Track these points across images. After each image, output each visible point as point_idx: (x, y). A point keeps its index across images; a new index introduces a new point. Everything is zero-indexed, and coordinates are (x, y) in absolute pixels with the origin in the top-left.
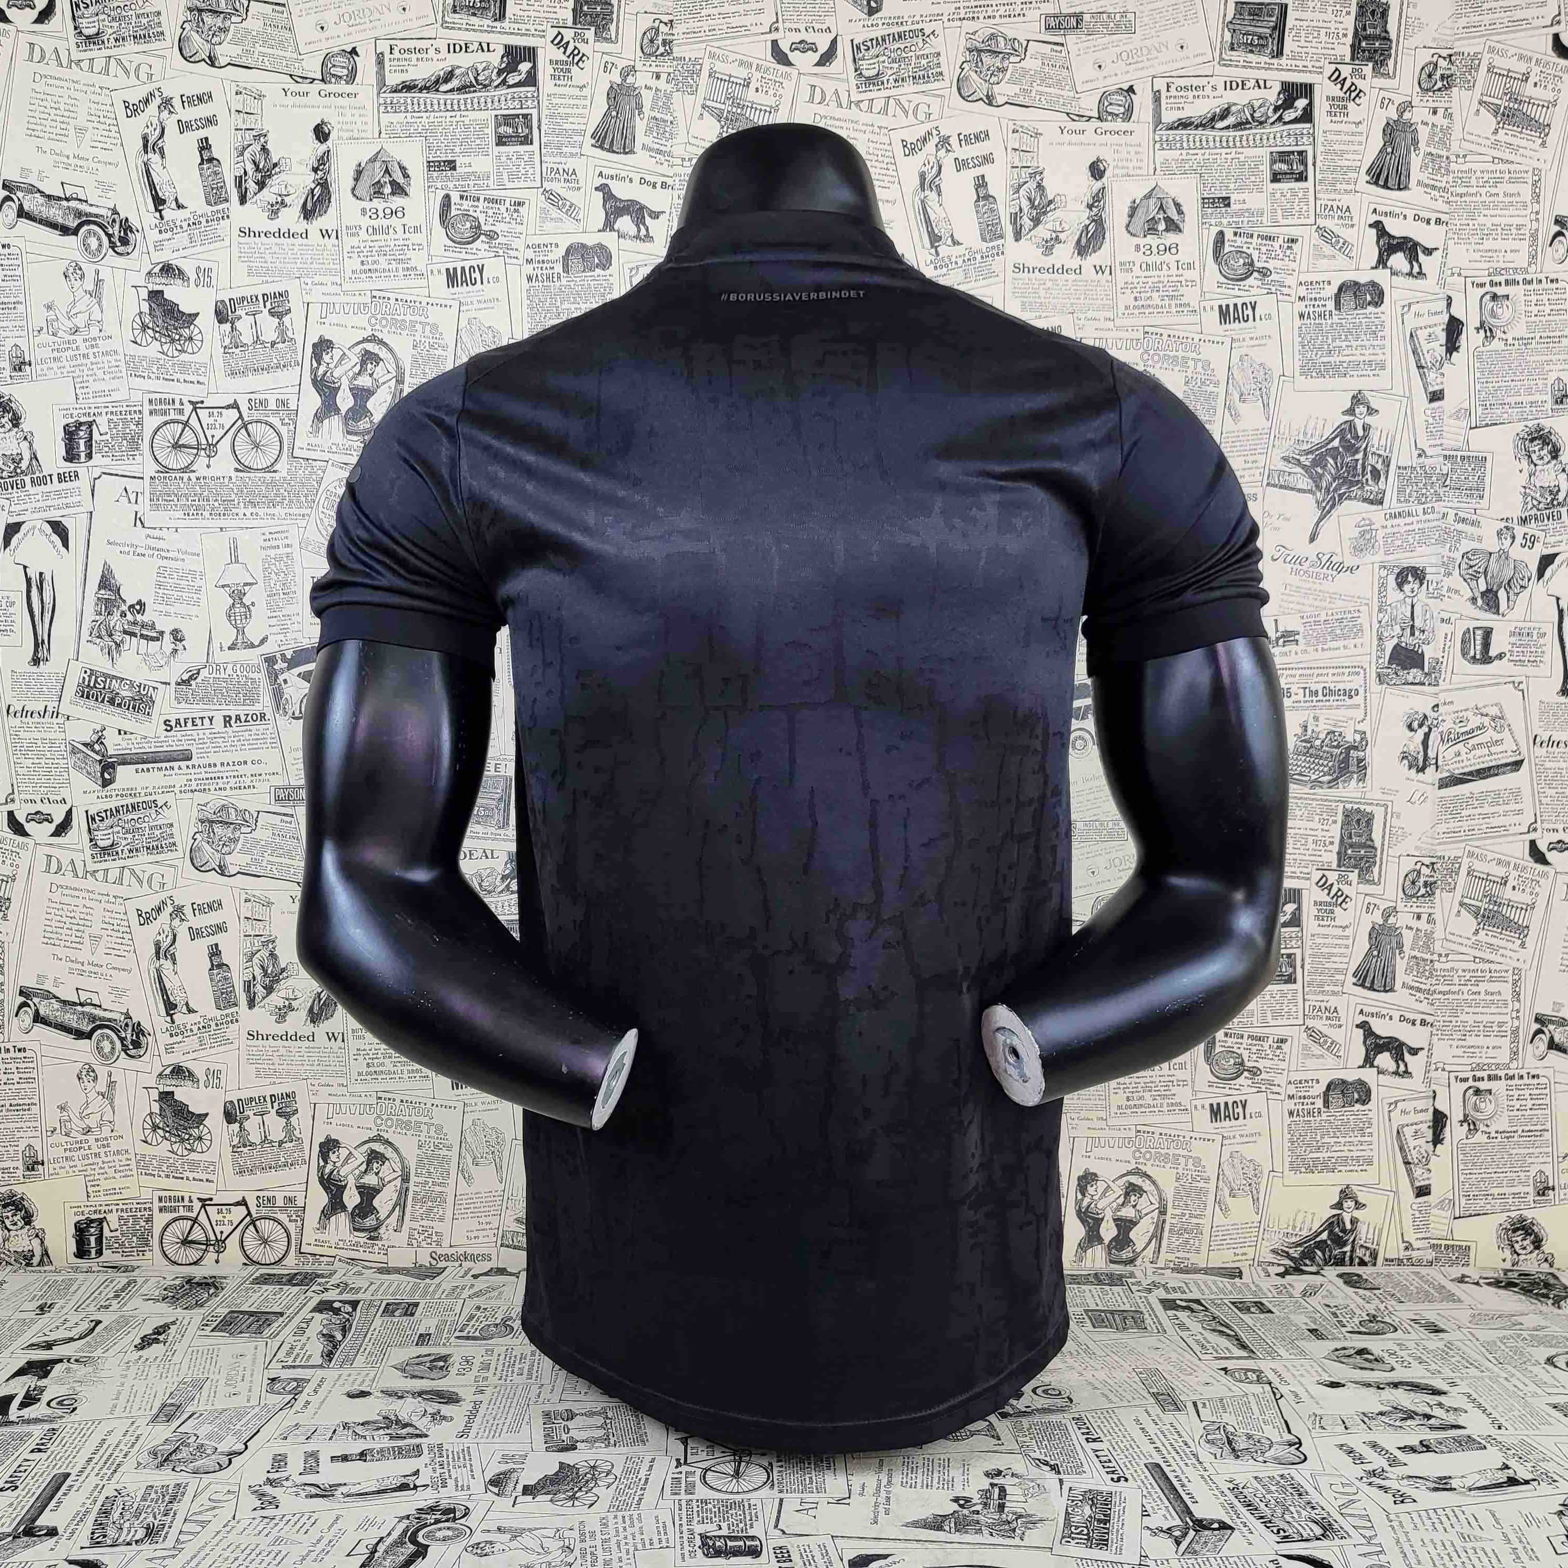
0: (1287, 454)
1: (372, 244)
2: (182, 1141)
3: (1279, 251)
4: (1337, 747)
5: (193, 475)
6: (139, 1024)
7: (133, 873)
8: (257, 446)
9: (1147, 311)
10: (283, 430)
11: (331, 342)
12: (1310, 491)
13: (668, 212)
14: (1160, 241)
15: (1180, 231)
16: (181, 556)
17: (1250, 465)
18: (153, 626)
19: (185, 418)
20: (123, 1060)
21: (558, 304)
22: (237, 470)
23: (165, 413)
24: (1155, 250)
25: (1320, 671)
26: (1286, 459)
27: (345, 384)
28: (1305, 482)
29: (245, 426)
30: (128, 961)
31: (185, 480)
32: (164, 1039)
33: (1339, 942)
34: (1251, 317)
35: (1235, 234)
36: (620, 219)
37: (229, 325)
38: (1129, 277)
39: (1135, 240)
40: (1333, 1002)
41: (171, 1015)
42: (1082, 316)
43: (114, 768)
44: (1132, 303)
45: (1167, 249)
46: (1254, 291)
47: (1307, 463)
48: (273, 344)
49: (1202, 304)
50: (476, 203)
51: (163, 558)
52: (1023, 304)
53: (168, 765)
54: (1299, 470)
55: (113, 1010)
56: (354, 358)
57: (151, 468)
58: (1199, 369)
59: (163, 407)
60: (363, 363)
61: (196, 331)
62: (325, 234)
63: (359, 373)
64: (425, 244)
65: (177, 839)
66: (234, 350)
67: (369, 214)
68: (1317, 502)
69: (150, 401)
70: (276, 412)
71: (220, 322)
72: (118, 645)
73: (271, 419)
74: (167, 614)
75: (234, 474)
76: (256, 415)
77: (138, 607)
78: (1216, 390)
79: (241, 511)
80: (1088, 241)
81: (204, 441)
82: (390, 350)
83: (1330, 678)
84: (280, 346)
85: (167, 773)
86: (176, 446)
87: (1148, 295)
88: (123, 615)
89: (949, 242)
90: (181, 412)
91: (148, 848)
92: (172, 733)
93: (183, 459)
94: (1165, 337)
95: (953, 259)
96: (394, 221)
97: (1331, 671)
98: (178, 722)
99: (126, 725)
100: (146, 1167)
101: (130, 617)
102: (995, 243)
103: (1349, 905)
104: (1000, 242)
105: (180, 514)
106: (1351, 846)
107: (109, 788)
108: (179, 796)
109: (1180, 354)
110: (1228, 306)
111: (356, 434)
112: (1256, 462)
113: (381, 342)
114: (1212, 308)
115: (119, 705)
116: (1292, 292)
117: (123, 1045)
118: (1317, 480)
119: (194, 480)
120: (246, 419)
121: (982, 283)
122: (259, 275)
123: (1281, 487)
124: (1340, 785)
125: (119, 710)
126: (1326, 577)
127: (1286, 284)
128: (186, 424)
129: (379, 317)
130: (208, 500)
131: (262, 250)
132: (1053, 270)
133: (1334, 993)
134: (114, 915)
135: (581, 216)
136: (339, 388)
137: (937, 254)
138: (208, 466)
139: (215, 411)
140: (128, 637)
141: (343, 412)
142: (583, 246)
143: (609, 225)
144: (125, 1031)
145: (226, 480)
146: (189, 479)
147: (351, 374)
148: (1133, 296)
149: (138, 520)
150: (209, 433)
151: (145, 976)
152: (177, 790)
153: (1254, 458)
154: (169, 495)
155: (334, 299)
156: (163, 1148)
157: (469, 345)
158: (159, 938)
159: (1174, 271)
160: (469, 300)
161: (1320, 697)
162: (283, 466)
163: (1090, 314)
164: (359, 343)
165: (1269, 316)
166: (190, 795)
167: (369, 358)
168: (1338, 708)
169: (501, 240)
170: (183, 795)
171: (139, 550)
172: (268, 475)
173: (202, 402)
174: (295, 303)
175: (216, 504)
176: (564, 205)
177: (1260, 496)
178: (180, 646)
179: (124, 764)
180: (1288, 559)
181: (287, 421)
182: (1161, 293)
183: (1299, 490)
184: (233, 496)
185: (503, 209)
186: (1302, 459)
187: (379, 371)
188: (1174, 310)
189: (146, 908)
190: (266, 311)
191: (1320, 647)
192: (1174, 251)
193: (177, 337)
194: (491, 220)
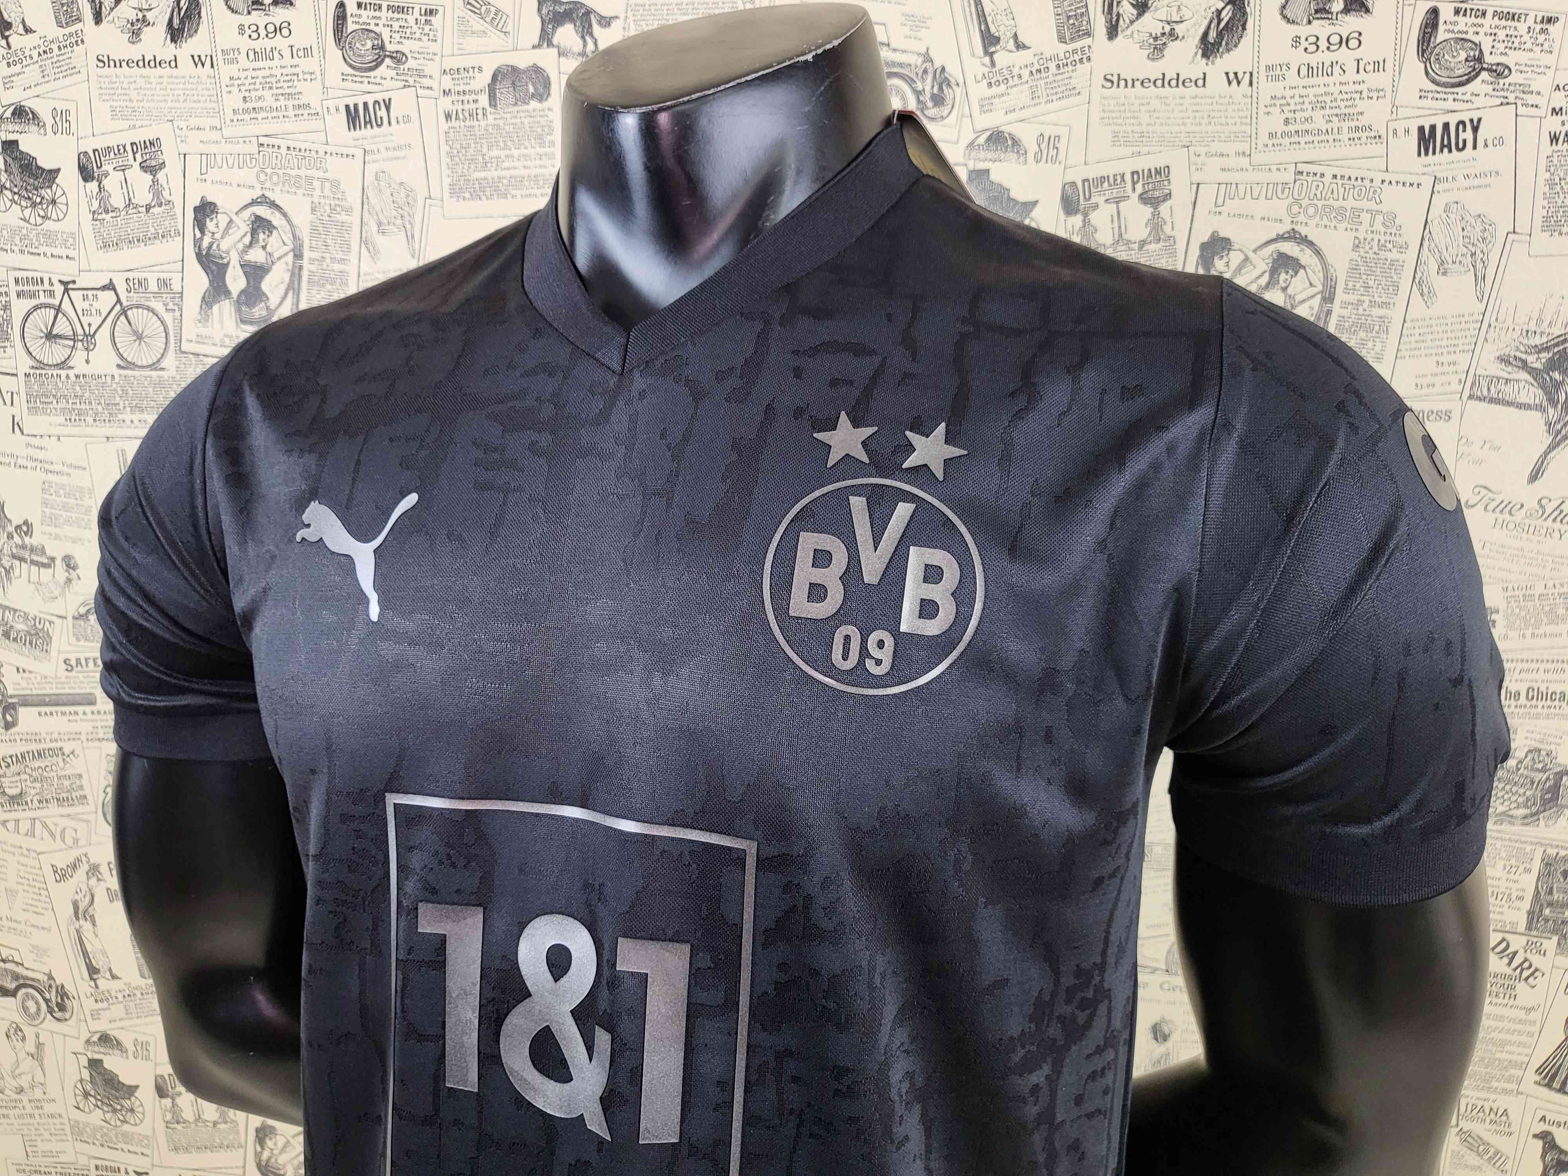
0: (1507, 351)
1: (255, 74)
2: (115, 1111)
3: (1526, 38)
4: (1544, 770)
5: (71, 373)
6: (63, 986)
7: (45, 825)
8: (139, 337)
9: (1302, 140)
10: (168, 318)
11: (215, 205)
12: (1540, 408)
13: (622, 17)
14: (1331, 29)
15: (1367, 11)
16: (66, 470)
17: (1445, 368)
18: (43, 551)
19: (56, 302)
20: (49, 1023)
21: (485, 150)
22: (119, 366)
23: (33, 295)
24: (1323, 44)
25: (1526, 666)
26: (1504, 360)
27: (234, 260)
28: (1531, 393)
29: (124, 312)
30: (47, 920)
31: (63, 377)
32: (89, 1004)
33: (1519, 1027)
34: (1470, 144)
35: (1457, 12)
36: (560, 31)
37: (95, 184)
38: (1277, 88)
39: (1295, 30)
40: (1502, 1102)
41: (95, 980)
42: (1202, 150)
43: (14, 708)
44: (1280, 128)
45: (1344, 41)
46: (1478, 102)
47: (1538, 365)
48: (148, 208)
49: (1392, 126)
50: (377, 14)
51: (47, 471)
52: (1115, 135)
53: (72, 709)
54: (1524, 375)
55: (35, 969)
56: (243, 226)
57: (24, 364)
58: (1378, 226)
59: (32, 288)
60: (254, 232)
61: (59, 192)
62: (198, 61)
63: (251, 245)
64: (318, 73)
65: (87, 791)
66: (104, 216)
67: (248, 32)
68: (1549, 424)
69: (17, 281)
70: (157, 295)
71: (85, 180)
72: (7, 572)
73: (153, 304)
74: (57, 537)
75: (117, 372)
76: (135, 298)
77: (25, 528)
78: (1401, 257)
79: (128, 417)
80: (1220, 35)
81: (80, 331)
82: (285, 215)
83: (1541, 675)
84: (156, 210)
85: (71, 718)
86: (50, 336)
87: (1305, 115)
88: (10, 536)
89: (1011, 45)
90: (52, 294)
91: (58, 800)
92: (73, 674)
93: (57, 353)
94: (1328, 179)
95: (1016, 71)
96: (279, 42)
97: (1543, 666)
98: (78, 661)
99: (22, 662)
100: (80, 1133)
101: (17, 539)
102: (1077, 45)
103: (1540, 981)
104: (1087, 41)
105: (61, 419)
106: (1550, 904)
107: (12, 731)
108: (85, 744)
109: (1350, 203)
110: (1433, 128)
111: (251, 323)
112: (1455, 363)
113: (274, 205)
114: (1407, 131)
115: (15, 640)
116: (1541, 101)
117: (48, 1006)
118: (1551, 391)
119: (73, 378)
120: (125, 304)
121: (1056, 105)
122: (124, 118)
123: (1492, 401)
124: (1542, 822)
125: (14, 645)
126: (1549, 533)
127: (1533, 88)
128: (58, 310)
129: (269, 171)
130: (90, 403)
131: (125, 85)
132: (1163, 81)
133: (1505, 1092)
134: (29, 869)
135: (509, 28)
136: (228, 264)
137: (993, 64)
138: (87, 362)
139: (90, 293)
140: (18, 563)
141: (235, 293)
142: (514, 69)
143: (546, 38)
144: (49, 992)
145: (109, 379)
146: (68, 376)
147: (240, 246)
148: (1284, 116)
149: (16, 425)
150: (85, 320)
151: (65, 935)
152: (83, 737)
153: (1451, 358)
154: (47, 396)
155: (212, 149)
156: (96, 1117)
157: (378, 209)
158: (77, 897)
159: (1351, 75)
160: (374, 147)
161: (1523, 700)
162: (170, 361)
163: (1215, 147)
164: (246, 207)
165: (1500, 141)
166: (97, 744)
167: (260, 225)
168: (1548, 717)
169: (411, 63)
170: (90, 744)
171: (20, 462)
172: (155, 374)
173: (74, 282)
174: (169, 154)
175: (100, 408)
176: (488, 11)
177: (1455, 415)
178: (73, 574)
179: (25, 704)
180: (1490, 507)
181: (171, 306)
182: (1327, 111)
183: (1521, 406)
184: (118, 398)
185: (411, 19)
186: (1530, 359)
187: (273, 242)
188: (1345, 136)
189: (61, 865)
190: (136, 165)
191: (1528, 633)
192: (1353, 43)
193: (38, 200)
194: (397, 36)
